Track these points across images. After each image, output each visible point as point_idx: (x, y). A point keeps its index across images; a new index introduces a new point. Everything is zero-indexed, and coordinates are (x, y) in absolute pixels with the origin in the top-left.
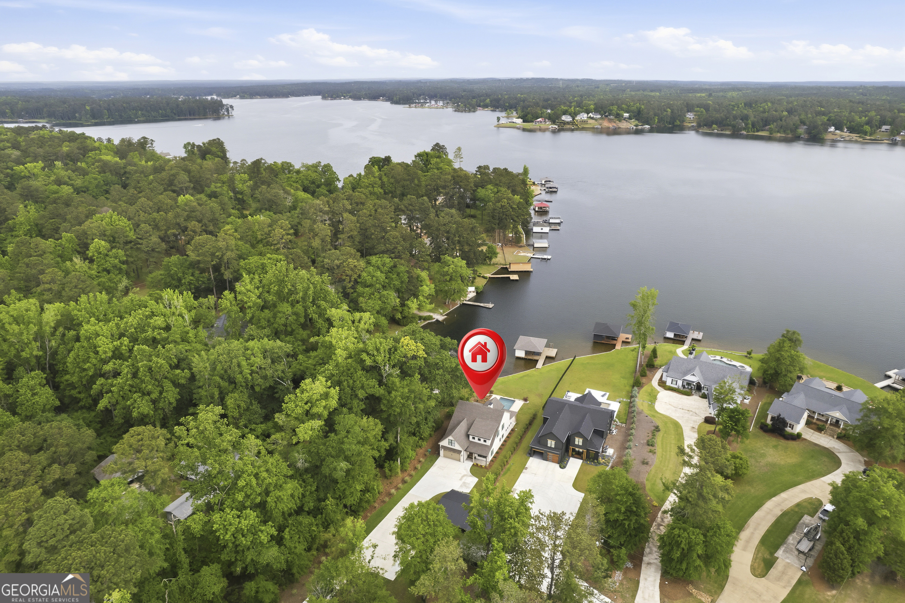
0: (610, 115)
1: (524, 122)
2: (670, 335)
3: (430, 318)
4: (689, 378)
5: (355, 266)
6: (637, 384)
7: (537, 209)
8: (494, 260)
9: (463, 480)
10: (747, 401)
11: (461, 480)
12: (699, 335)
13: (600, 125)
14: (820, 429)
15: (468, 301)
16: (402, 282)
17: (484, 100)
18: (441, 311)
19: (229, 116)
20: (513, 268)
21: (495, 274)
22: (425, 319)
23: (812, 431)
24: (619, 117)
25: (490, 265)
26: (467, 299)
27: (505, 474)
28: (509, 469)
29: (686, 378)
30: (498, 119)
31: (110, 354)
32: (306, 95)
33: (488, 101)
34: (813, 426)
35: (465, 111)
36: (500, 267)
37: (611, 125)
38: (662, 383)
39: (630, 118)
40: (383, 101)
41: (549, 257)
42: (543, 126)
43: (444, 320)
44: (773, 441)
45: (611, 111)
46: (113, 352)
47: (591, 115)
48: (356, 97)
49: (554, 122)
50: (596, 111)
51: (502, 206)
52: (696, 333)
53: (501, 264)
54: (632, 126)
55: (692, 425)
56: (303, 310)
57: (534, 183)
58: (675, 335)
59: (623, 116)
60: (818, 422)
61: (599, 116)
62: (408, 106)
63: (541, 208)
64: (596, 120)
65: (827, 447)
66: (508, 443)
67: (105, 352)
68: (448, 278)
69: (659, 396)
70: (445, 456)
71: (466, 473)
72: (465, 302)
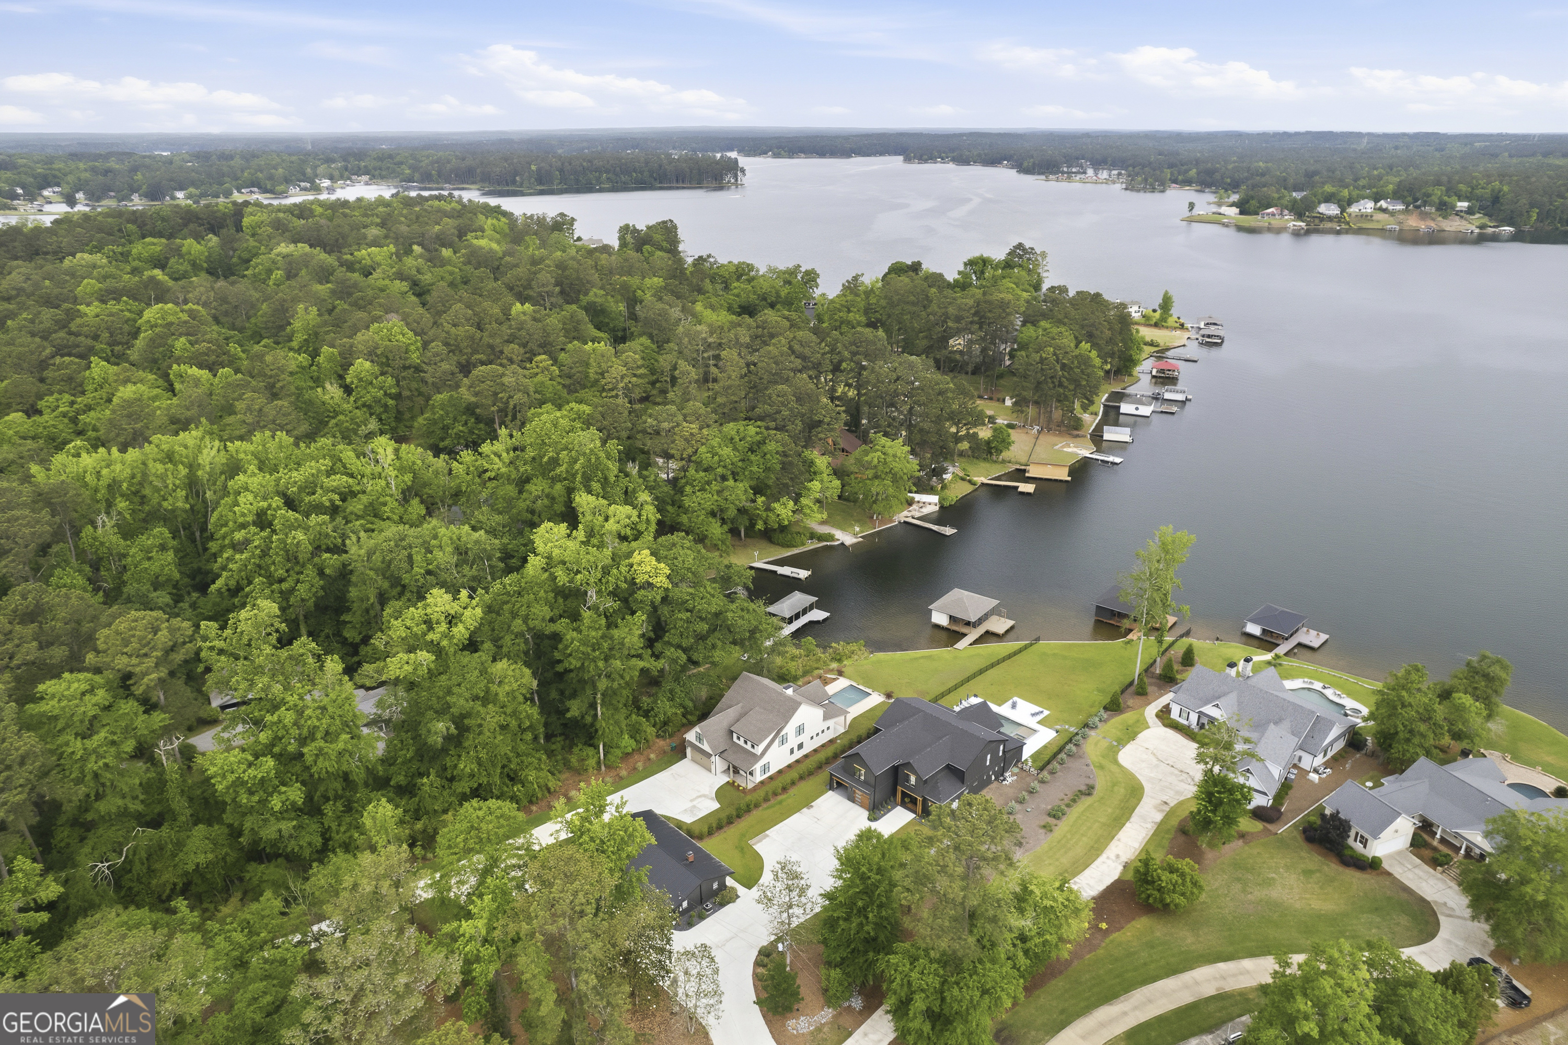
0: (1425, 204)
1: (1241, 213)
2: (1254, 629)
3: (831, 537)
4: (1209, 710)
5: (692, 434)
6: (1114, 707)
7: (1154, 373)
8: (1005, 455)
9: (695, 803)
10: (1314, 777)
11: (692, 801)
12: (1314, 638)
13: (1400, 223)
14: (1436, 861)
15: (918, 519)
16: (767, 469)
17: (1187, 171)
18: (857, 529)
19: (736, 184)
20: (1033, 472)
21: (998, 478)
22: (821, 538)
23: (1418, 861)
24: (1444, 209)
25: (996, 462)
26: (917, 515)
27: (768, 808)
28: (780, 803)
29: (1203, 709)
30: (1192, 206)
31: (250, 519)
32: (882, 154)
33: (1193, 172)
34: (1427, 853)
35: (1145, 190)
36: (1013, 467)
37: (1423, 226)
38: (1164, 714)
39: (1470, 211)
40: (1007, 167)
41: (1118, 460)
42: (1276, 222)
43: (853, 545)
44: (1312, 859)
45: (1429, 195)
46: (258, 515)
47: (1383, 204)
48: (962, 160)
49: (1300, 216)
50: (1397, 196)
51: (1042, 361)
52: (1313, 633)
53: (1017, 463)
54: (1473, 228)
55: (1165, 798)
56: (563, 492)
57: (1182, 325)
58: (1264, 631)
59: (1453, 207)
60: (1442, 848)
61: (1400, 207)
62: (1043, 177)
63: (1162, 371)
64: (1392, 213)
65: (1428, 899)
66: (808, 761)
67: (243, 515)
68: (870, 473)
69: (1144, 736)
70: (693, 760)
71: (707, 793)
72: (910, 520)
